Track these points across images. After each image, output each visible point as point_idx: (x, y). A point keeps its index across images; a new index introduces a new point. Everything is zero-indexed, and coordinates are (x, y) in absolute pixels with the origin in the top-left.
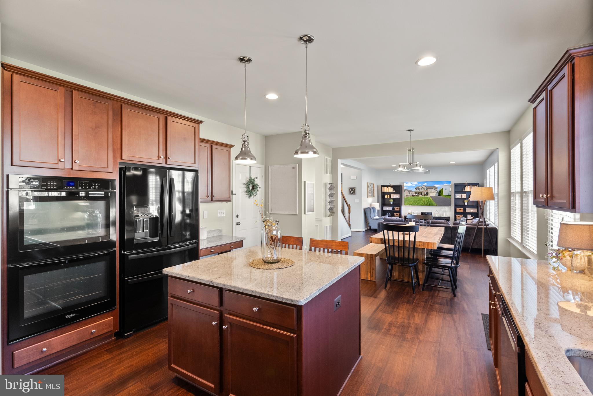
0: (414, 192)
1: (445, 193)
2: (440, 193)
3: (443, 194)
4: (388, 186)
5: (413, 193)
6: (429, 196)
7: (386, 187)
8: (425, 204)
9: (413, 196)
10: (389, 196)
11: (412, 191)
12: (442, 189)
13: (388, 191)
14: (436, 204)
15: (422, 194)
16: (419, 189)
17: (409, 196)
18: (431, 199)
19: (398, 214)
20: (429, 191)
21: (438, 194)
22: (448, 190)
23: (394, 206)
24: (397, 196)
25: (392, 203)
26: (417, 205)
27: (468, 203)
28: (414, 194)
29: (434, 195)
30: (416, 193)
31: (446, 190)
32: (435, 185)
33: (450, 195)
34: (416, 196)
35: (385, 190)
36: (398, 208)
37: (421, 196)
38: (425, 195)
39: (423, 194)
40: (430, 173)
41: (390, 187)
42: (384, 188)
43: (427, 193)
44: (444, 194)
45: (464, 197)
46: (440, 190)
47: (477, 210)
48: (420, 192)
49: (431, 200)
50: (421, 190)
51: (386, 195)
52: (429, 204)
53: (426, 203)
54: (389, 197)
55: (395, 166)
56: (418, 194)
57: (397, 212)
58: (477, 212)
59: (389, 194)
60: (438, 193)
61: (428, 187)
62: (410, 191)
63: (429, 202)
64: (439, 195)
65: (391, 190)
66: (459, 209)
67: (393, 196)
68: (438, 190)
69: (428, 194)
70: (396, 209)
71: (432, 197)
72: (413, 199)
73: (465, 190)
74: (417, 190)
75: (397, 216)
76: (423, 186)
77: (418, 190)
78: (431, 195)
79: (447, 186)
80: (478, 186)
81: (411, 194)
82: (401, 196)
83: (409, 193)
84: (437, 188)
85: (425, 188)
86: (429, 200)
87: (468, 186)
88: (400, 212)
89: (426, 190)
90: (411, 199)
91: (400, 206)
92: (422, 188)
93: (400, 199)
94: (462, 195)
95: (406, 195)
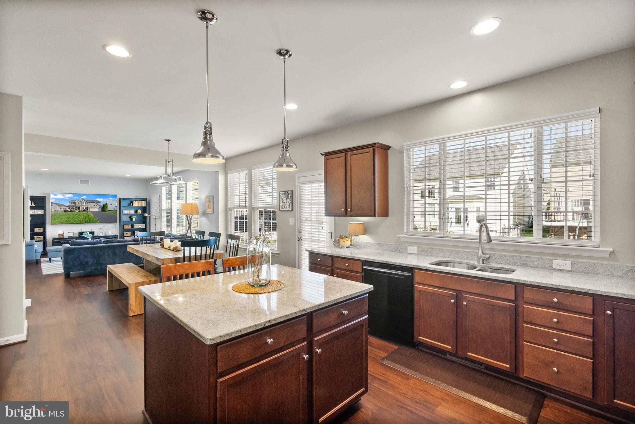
0: (67, 206)
1: (110, 208)
2: (104, 208)
3: (107, 209)
5: (66, 207)
6: (89, 212)
9: (65, 211)
11: (65, 206)
12: (107, 203)
14: (98, 222)
15: (79, 208)
16: (74, 203)
17: (59, 212)
18: (92, 215)
19: (42, 237)
20: (89, 205)
21: (100, 210)
22: (112, 205)
23: (32, 226)
24: (40, 212)
26: (73, 223)
27: (135, 218)
28: (67, 209)
29: (96, 210)
30: (70, 207)
31: (111, 205)
32: (96, 199)
33: (116, 210)
34: (70, 211)
36: (41, 228)
37: (77, 211)
38: (83, 211)
39: (81, 210)
40: (89, 184)
43: (87, 208)
45: (132, 212)
46: (104, 205)
47: (145, 225)
48: (76, 207)
49: (91, 217)
50: (77, 205)
52: (90, 221)
53: (85, 220)
55: (47, 169)
56: (74, 209)
57: (39, 234)
58: (145, 227)
60: (102, 208)
61: (88, 201)
62: (60, 206)
63: (90, 219)
66: (127, 226)
67: (31, 212)
68: (102, 205)
69: (88, 210)
71: (93, 212)
72: (66, 215)
73: (133, 205)
74: (71, 204)
75: (39, 240)
76: (81, 200)
77: (73, 205)
78: (91, 210)
79: (112, 201)
80: (145, 201)
81: (63, 209)
82: (45, 212)
83: (60, 208)
84: (100, 202)
85: (83, 201)
86: (90, 216)
87: (136, 201)
88: (44, 234)
89: (85, 204)
90: (61, 215)
91: (43, 225)
92: (79, 202)
93: (43, 216)
94: (130, 210)
95: (55, 210)
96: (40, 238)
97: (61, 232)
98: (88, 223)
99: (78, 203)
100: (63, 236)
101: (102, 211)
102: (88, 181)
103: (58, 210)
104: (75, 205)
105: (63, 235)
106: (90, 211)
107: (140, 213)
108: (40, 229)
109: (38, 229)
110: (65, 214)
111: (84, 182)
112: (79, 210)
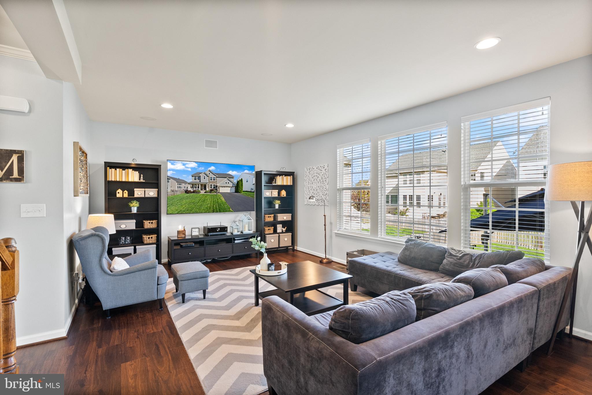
0: (189, 184)
1: (245, 187)
2: (238, 187)
3: (242, 189)
4: (124, 166)
5: (187, 185)
7: (118, 170)
8: (212, 209)
9: (187, 192)
10: (126, 191)
11: (185, 182)
12: (242, 179)
13: (124, 180)
14: (231, 209)
15: (205, 189)
16: (199, 178)
17: (178, 193)
18: (223, 199)
19: (154, 236)
20: (220, 182)
21: (234, 190)
23: (140, 218)
24: (152, 193)
25: (134, 210)
27: (279, 204)
28: (190, 189)
29: (228, 190)
30: (193, 185)
31: (247, 181)
33: (251, 191)
34: (194, 192)
35: (115, 175)
36: (154, 221)
37: (203, 192)
38: (211, 191)
39: (207, 189)
40: (216, 147)
41: (130, 171)
42: (113, 170)
43: (216, 187)
44: (244, 189)
45: (275, 194)
46: (238, 182)
47: (292, 216)
48: (201, 185)
49: (222, 201)
50: (203, 181)
51: (120, 191)
52: (218, 209)
53: (213, 207)
54: (126, 195)
56: (198, 187)
57: (150, 232)
58: (291, 219)
59: (129, 186)
60: (235, 187)
61: (217, 174)
62: (180, 182)
63: (219, 205)
64: (237, 191)
65: (134, 176)
66: (269, 217)
67: (139, 193)
68: (235, 181)
69: (217, 190)
70: (148, 224)
71: (224, 194)
72: (187, 198)
73: (275, 183)
74: (195, 179)
75: (151, 242)
76: (208, 173)
77: (198, 181)
78: (222, 190)
79: (250, 175)
80: (292, 176)
81: (183, 188)
82: (159, 193)
83: (179, 186)
84: (232, 177)
85: (211, 175)
86: (219, 201)
87: (280, 175)
88: (157, 231)
89: (214, 180)
90: (182, 199)
91: (156, 216)
92: (206, 176)
93: (156, 201)
94: (273, 191)
95: (172, 189)
96: (152, 238)
97: (180, 228)
98: (217, 212)
99: (204, 178)
100: (185, 234)
101: (235, 192)
102: (216, 142)
103: (177, 189)
104: (200, 181)
105: (183, 232)
106: (220, 192)
107: (285, 196)
108: (152, 223)
109: (149, 223)
110: (187, 196)
111: (211, 144)
112: (206, 190)
